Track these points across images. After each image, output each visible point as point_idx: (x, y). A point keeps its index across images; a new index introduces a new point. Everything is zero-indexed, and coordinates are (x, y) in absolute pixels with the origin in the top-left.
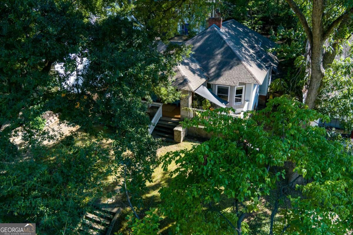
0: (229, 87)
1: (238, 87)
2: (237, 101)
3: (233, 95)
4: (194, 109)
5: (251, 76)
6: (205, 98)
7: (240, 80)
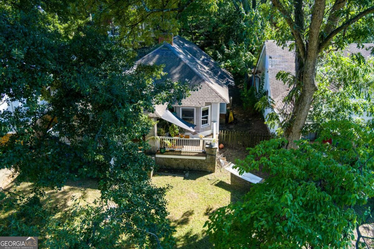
0: (195, 108)
1: (203, 107)
2: (204, 122)
3: (200, 117)
4: (161, 137)
5: (216, 95)
6: (172, 124)
7: (206, 100)
